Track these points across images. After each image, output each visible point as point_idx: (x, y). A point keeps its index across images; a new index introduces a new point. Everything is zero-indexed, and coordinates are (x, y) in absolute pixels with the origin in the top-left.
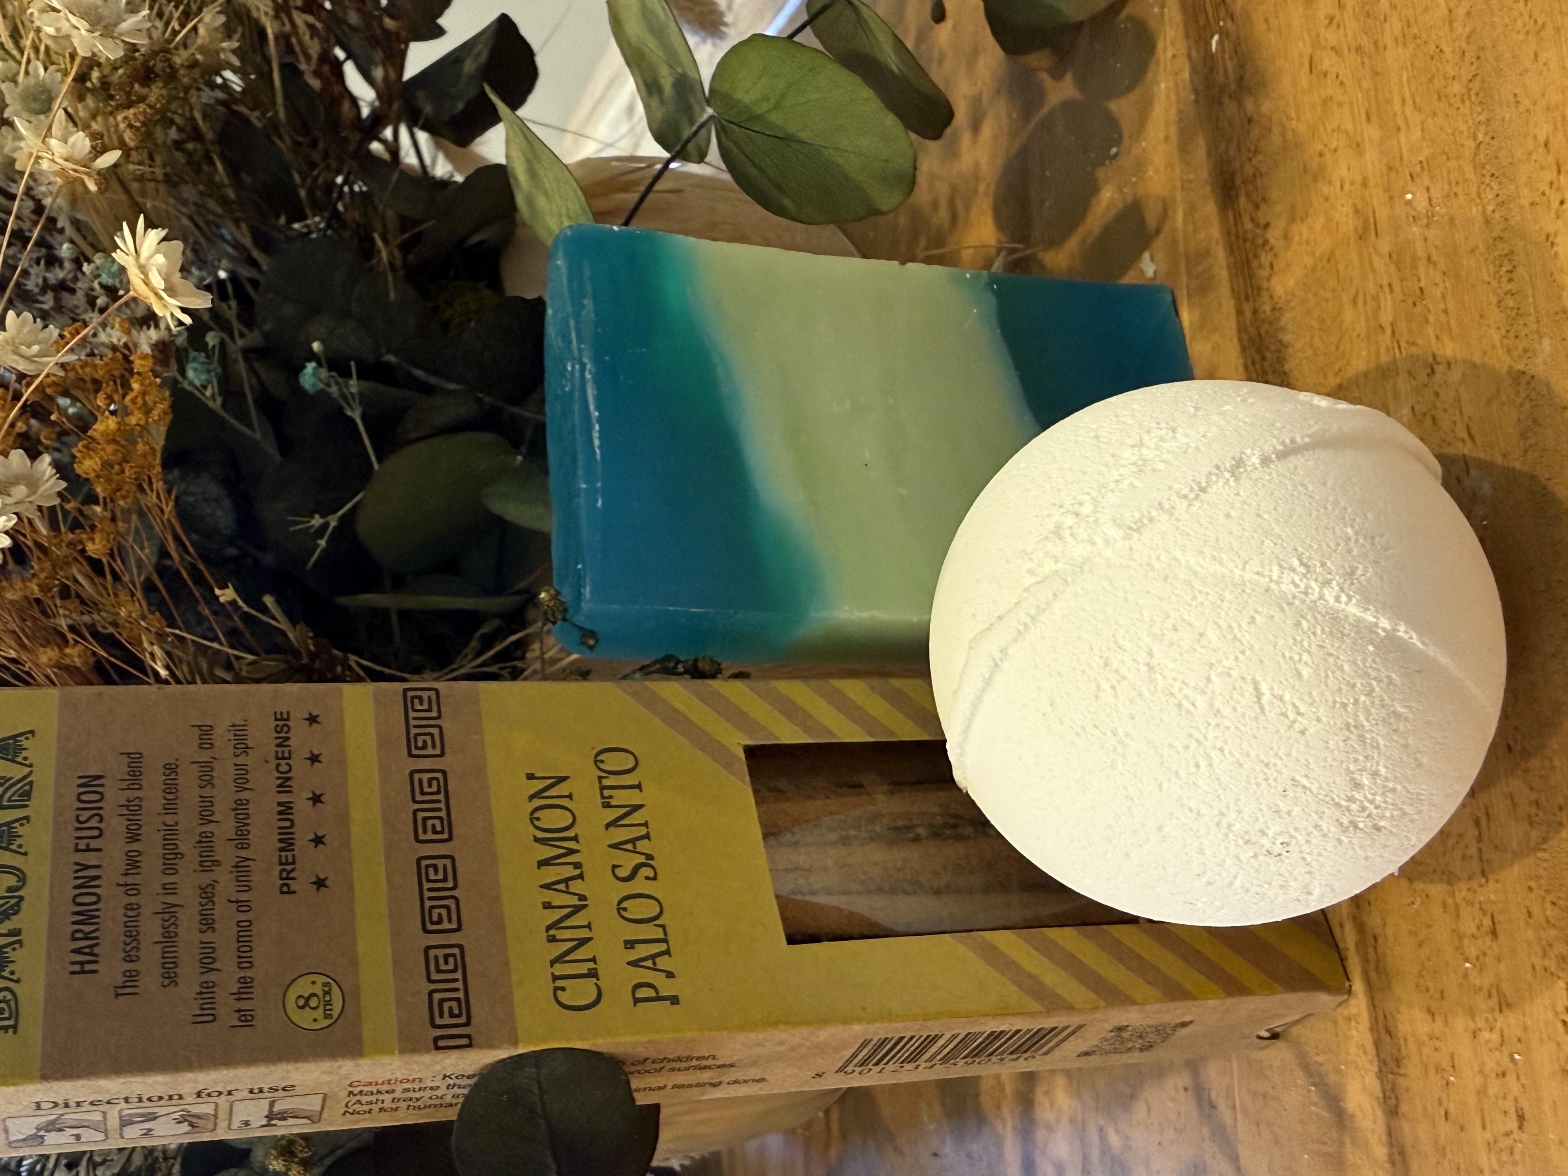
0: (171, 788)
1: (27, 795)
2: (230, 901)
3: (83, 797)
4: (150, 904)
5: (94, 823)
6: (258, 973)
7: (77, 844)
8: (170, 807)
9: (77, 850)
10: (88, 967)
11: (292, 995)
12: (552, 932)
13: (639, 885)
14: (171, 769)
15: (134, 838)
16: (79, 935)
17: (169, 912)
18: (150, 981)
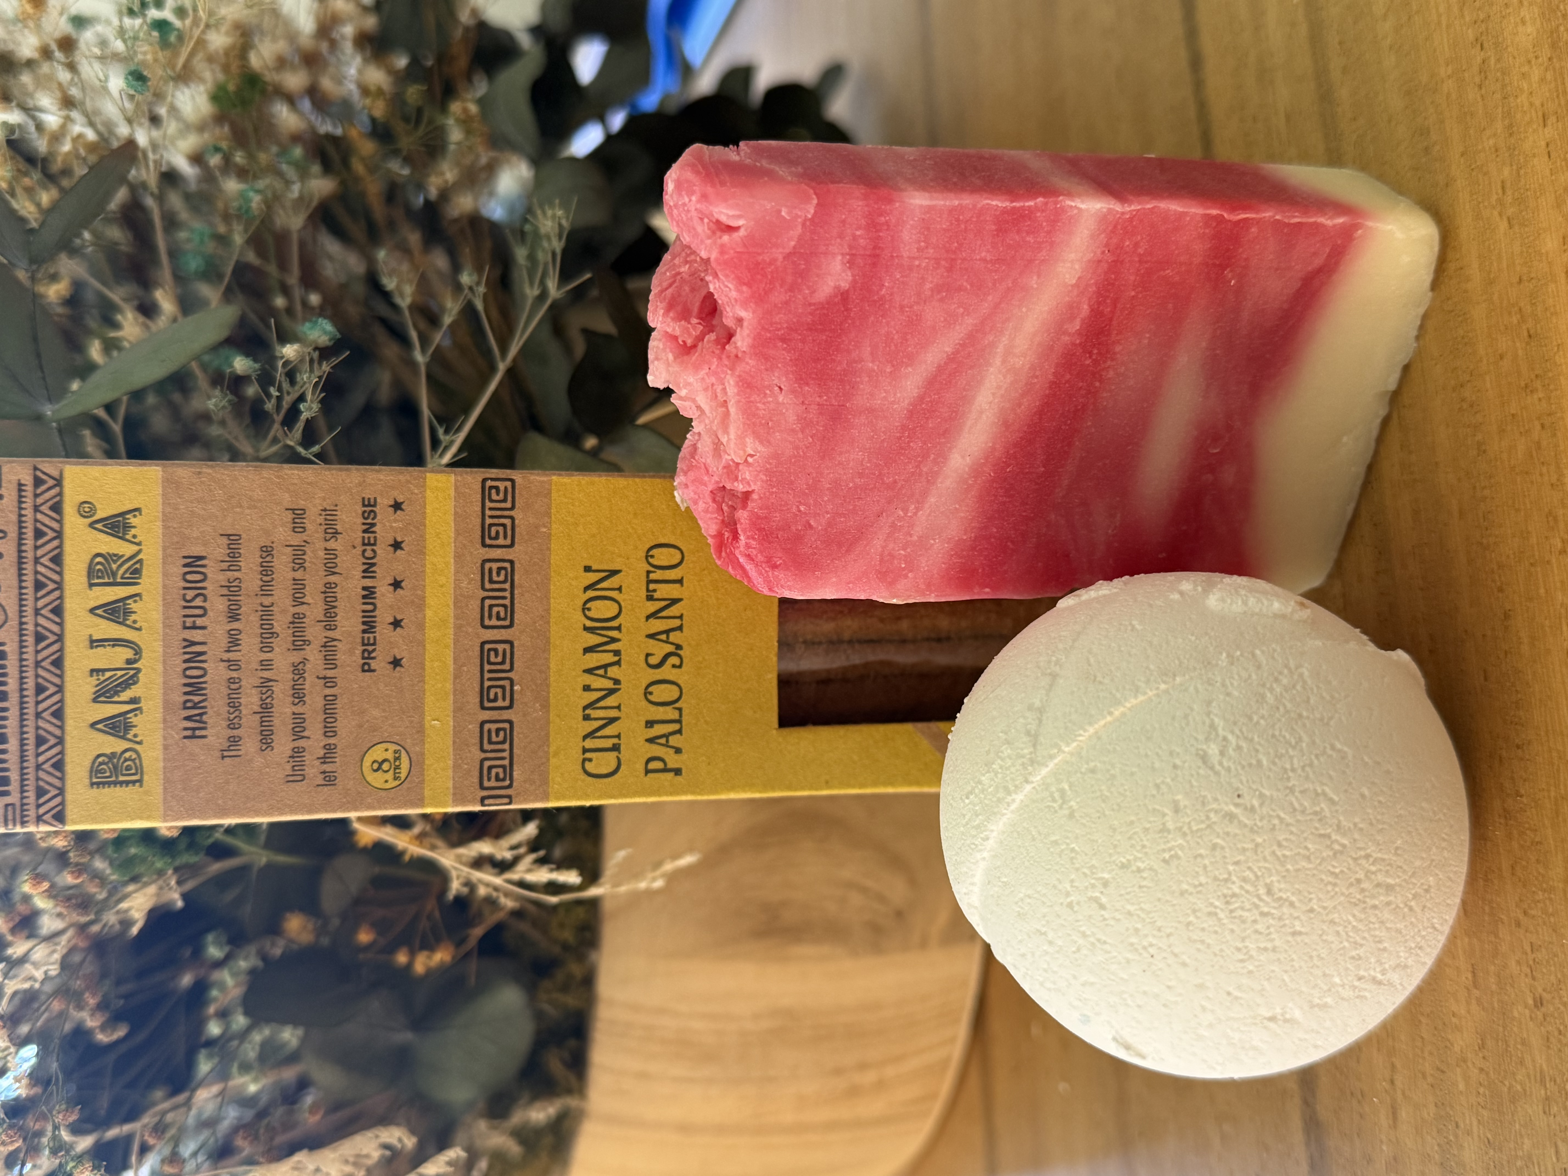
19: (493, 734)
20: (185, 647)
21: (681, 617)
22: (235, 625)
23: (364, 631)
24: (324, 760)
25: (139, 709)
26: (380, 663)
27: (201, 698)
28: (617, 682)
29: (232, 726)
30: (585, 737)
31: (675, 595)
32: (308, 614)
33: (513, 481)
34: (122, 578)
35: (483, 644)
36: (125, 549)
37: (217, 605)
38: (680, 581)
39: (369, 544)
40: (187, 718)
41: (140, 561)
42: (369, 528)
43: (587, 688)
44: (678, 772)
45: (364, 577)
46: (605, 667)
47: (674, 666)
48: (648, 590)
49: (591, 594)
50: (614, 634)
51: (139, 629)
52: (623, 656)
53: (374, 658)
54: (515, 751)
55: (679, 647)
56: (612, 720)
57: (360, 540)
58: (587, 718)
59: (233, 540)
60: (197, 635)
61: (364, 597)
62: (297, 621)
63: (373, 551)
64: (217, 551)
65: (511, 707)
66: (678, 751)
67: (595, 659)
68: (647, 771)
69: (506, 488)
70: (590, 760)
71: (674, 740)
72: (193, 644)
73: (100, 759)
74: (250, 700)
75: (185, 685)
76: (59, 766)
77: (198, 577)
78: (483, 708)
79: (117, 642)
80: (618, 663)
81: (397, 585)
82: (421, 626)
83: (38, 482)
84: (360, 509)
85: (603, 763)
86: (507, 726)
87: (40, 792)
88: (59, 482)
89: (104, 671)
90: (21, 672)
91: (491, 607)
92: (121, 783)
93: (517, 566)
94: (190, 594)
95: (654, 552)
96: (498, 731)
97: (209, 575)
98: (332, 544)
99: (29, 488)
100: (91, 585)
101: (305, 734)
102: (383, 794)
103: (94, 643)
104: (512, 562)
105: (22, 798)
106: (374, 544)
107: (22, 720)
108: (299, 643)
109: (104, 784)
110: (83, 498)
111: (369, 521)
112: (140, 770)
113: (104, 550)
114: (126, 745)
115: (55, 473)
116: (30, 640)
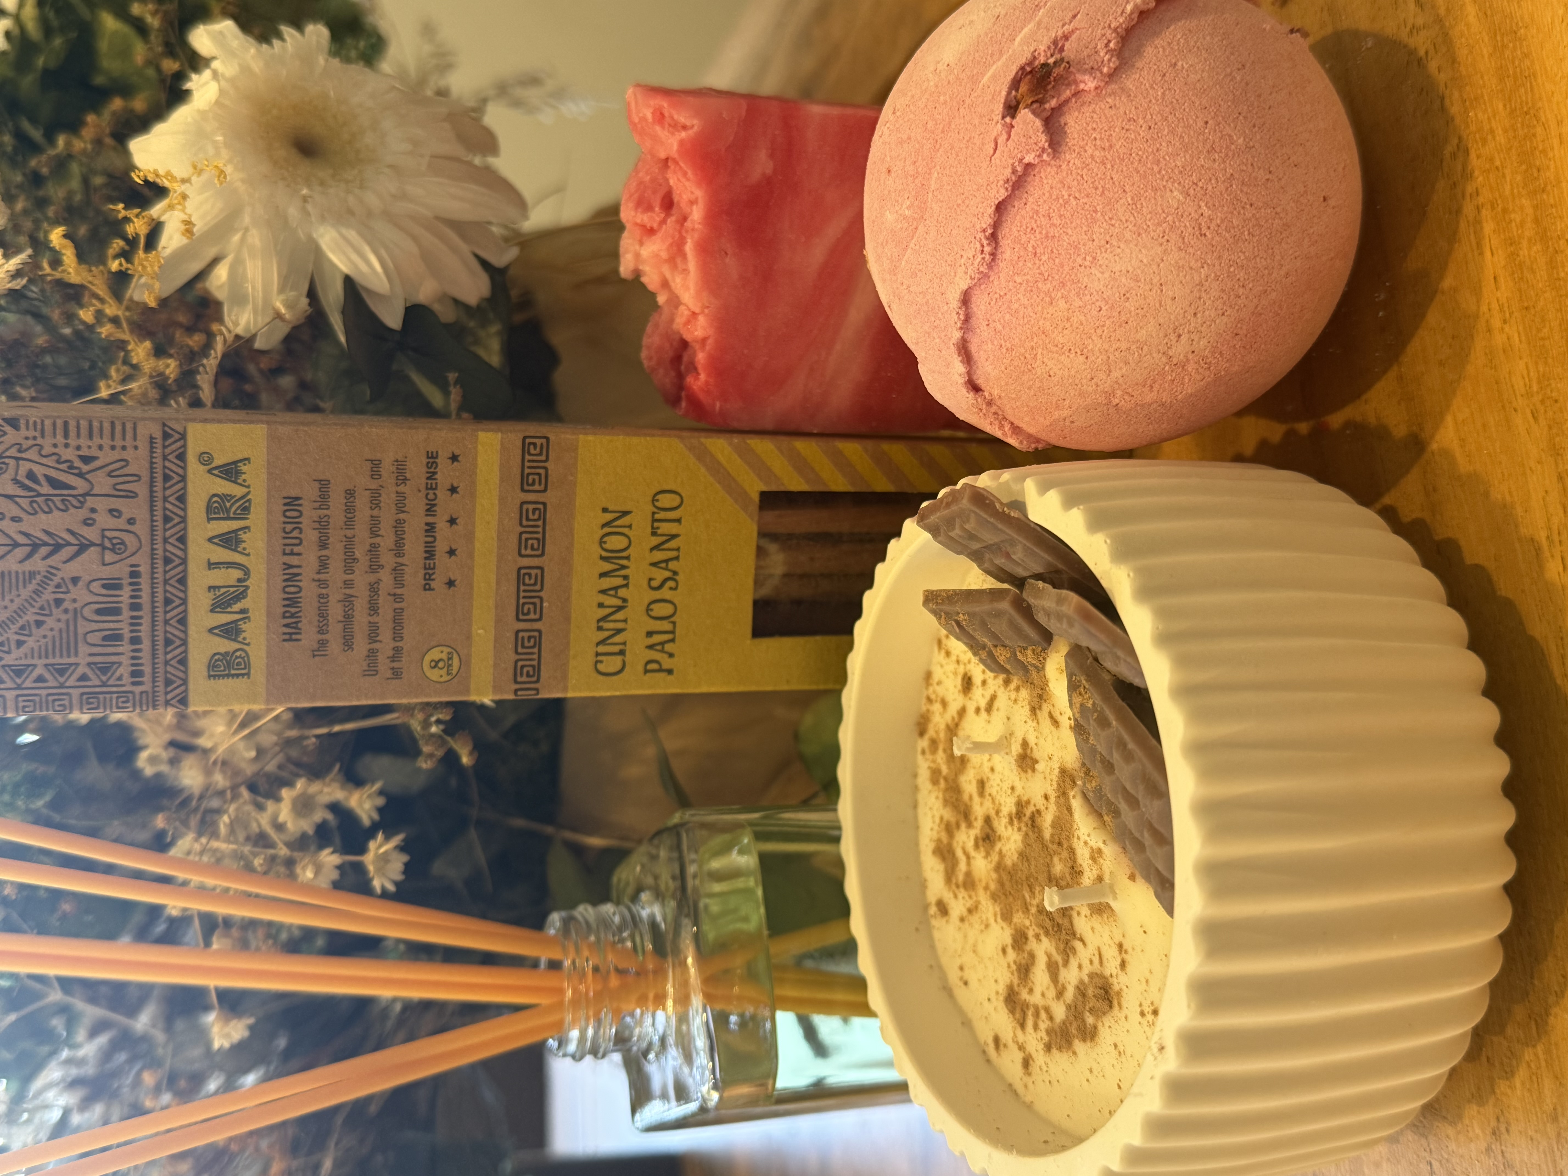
0: (350, 509)
1: (246, 509)
2: (389, 594)
3: (288, 514)
4: (335, 596)
5: (295, 534)
6: (406, 644)
7: (284, 550)
8: (349, 523)
9: (285, 554)
10: (294, 637)
11: (428, 658)
12: (601, 624)
13: (665, 593)
14: (350, 494)
15: (323, 545)
16: (287, 615)
17: (348, 601)
18: (335, 646)
19: (526, 641)
20: (284, 569)
21: (678, 549)
22: (324, 552)
23: (426, 558)
24: (393, 659)
25: (248, 618)
26: (438, 583)
27: (297, 610)
28: (625, 600)
29: (321, 632)
30: (598, 644)
31: (674, 532)
32: (382, 544)
33: (547, 439)
34: (234, 513)
35: (519, 569)
36: (237, 491)
37: (311, 536)
38: (679, 521)
39: (431, 489)
40: (286, 626)
41: (249, 501)
42: (431, 476)
43: (601, 605)
44: (670, 672)
45: (427, 515)
46: (616, 588)
47: (671, 589)
48: (653, 528)
49: (607, 530)
50: (624, 562)
51: (248, 555)
52: (631, 581)
53: (433, 580)
54: (543, 653)
55: (675, 573)
56: (619, 631)
57: (424, 486)
58: (600, 629)
59: (324, 485)
60: (294, 560)
61: (427, 531)
62: (374, 548)
63: (435, 494)
64: (310, 492)
65: (540, 619)
66: (671, 655)
67: (607, 583)
68: (646, 671)
69: (542, 444)
70: (601, 662)
71: (668, 647)
72: (291, 567)
73: (216, 657)
74: (336, 611)
75: (285, 599)
76: (183, 662)
77: (295, 514)
78: (518, 619)
79: (230, 565)
80: (626, 586)
81: (452, 521)
82: (471, 555)
83: (166, 436)
84: (425, 460)
85: (611, 664)
86: (536, 634)
87: (168, 682)
88: (183, 436)
89: (219, 587)
90: (153, 588)
91: (527, 540)
92: (233, 676)
93: (549, 507)
94: (289, 527)
95: (659, 497)
96: (529, 638)
97: (305, 512)
98: (402, 488)
99: (159, 441)
100: (209, 520)
101: (378, 639)
102: (438, 686)
103: (211, 565)
104: (544, 504)
105: (154, 687)
106: (436, 489)
107: (153, 626)
108: (375, 566)
109: (219, 676)
110: (203, 450)
111: (432, 470)
112: (248, 665)
113: (220, 491)
114: (237, 646)
115: (180, 430)
116: (160, 563)
